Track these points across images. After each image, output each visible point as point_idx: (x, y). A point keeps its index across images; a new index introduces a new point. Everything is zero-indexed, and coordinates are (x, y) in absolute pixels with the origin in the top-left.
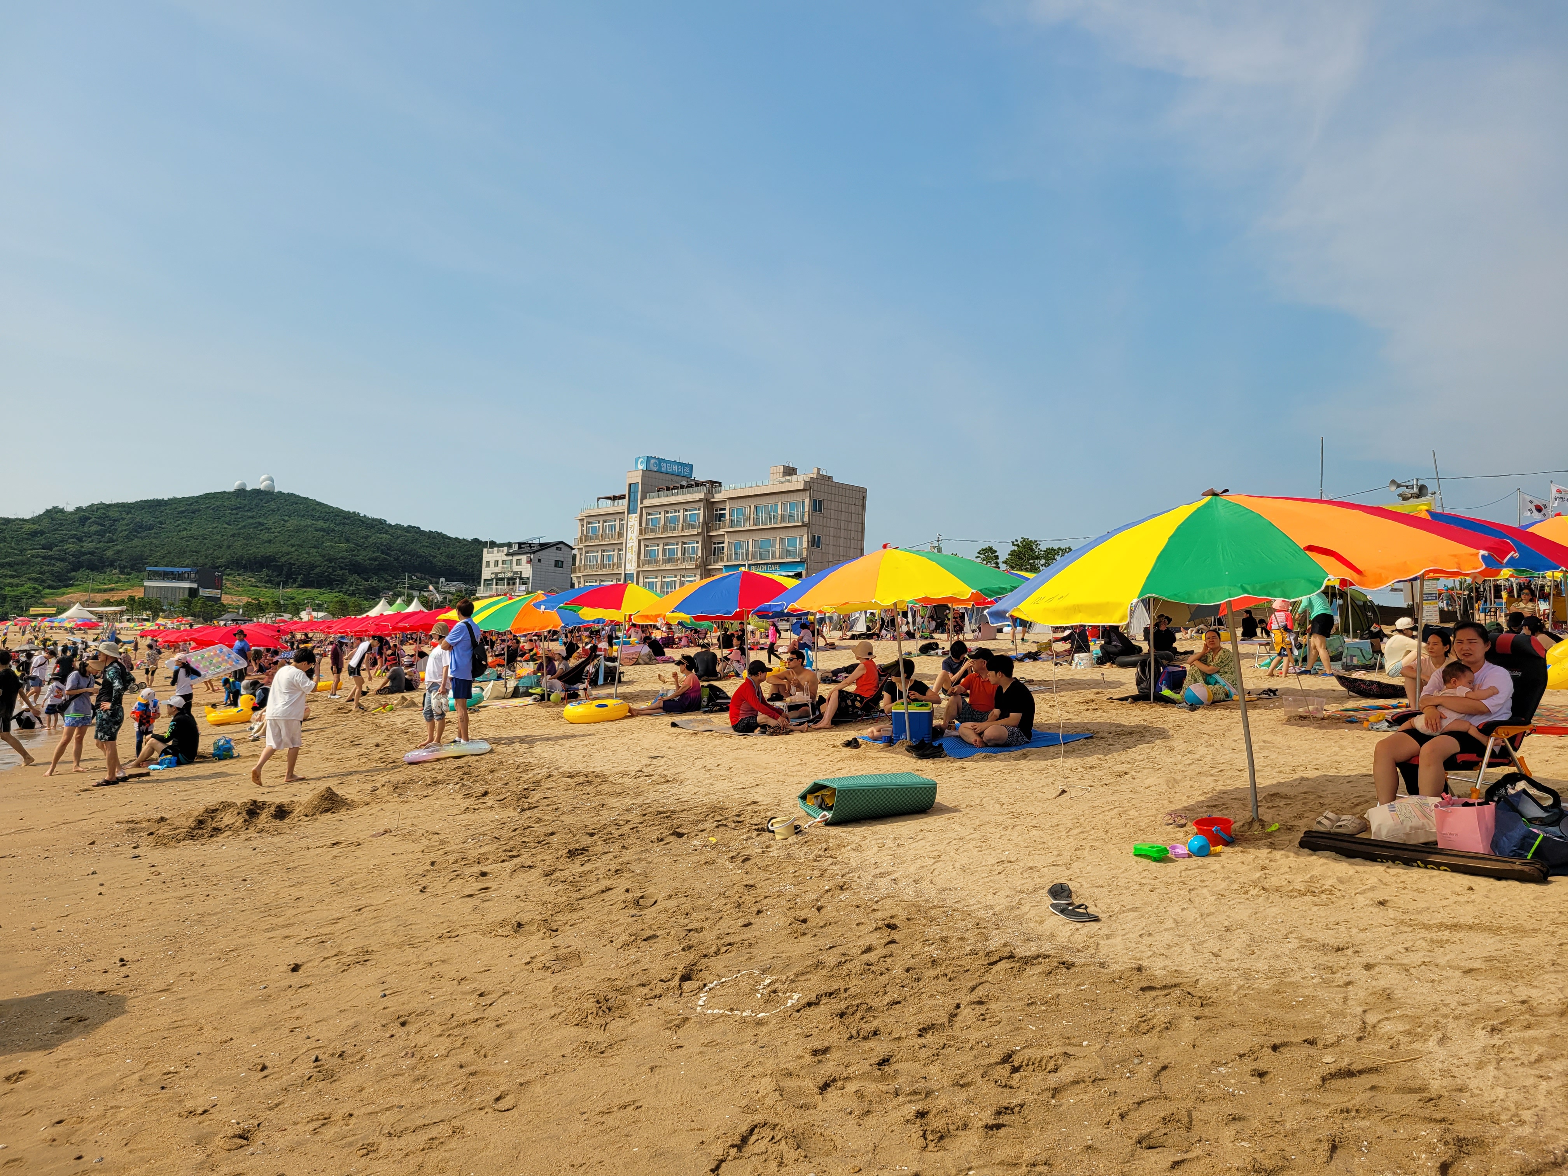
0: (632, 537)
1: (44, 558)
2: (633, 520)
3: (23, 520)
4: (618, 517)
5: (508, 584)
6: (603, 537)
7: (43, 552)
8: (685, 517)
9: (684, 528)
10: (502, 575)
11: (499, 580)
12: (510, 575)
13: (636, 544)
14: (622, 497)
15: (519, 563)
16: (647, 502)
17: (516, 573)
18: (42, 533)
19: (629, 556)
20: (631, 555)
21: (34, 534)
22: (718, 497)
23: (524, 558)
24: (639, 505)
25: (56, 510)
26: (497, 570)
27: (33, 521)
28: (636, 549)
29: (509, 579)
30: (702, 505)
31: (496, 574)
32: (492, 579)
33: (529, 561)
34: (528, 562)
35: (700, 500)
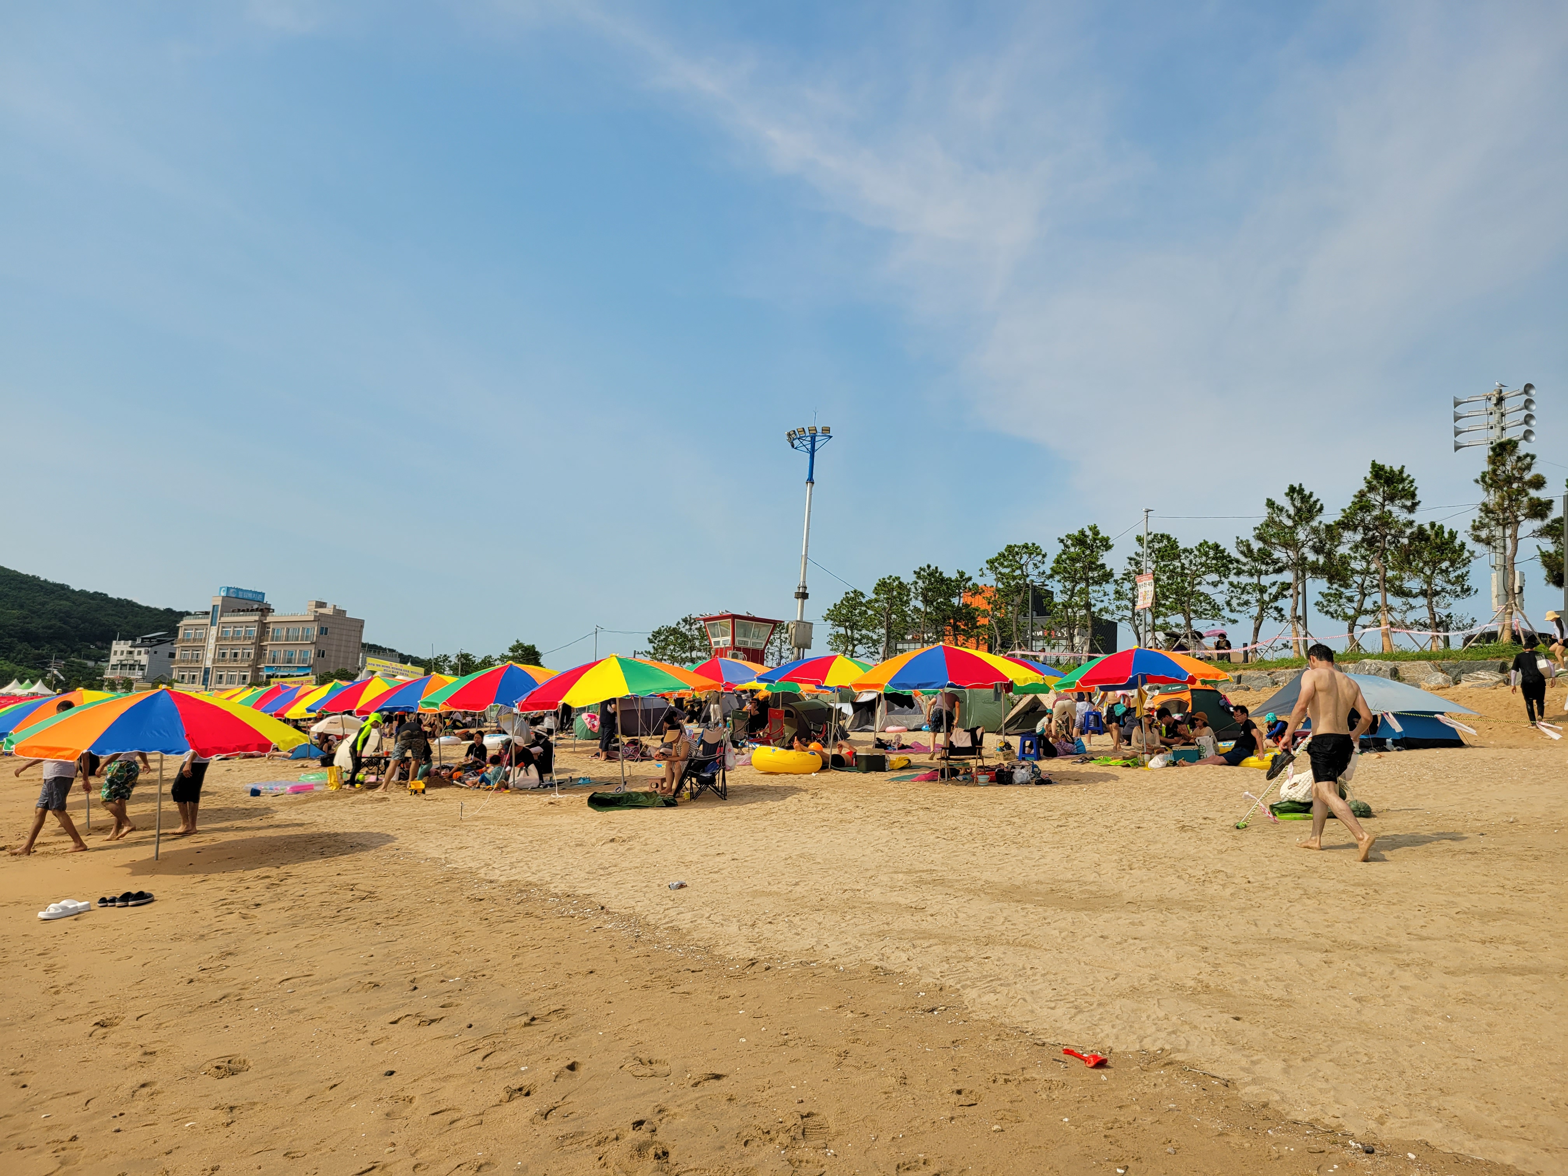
0: (211, 643)
2: (214, 631)
4: (205, 627)
5: (130, 669)
6: (195, 640)
8: (246, 631)
9: (245, 638)
10: (125, 662)
11: (123, 666)
12: (132, 662)
13: (213, 647)
14: (207, 613)
15: (139, 653)
16: (223, 619)
17: (136, 661)
19: (209, 655)
20: (210, 655)
22: (269, 619)
23: (143, 650)
24: (218, 621)
26: (122, 658)
28: (213, 651)
29: (131, 665)
30: (256, 624)
31: (121, 661)
32: (117, 665)
33: (147, 653)
34: (145, 653)
35: (255, 621)
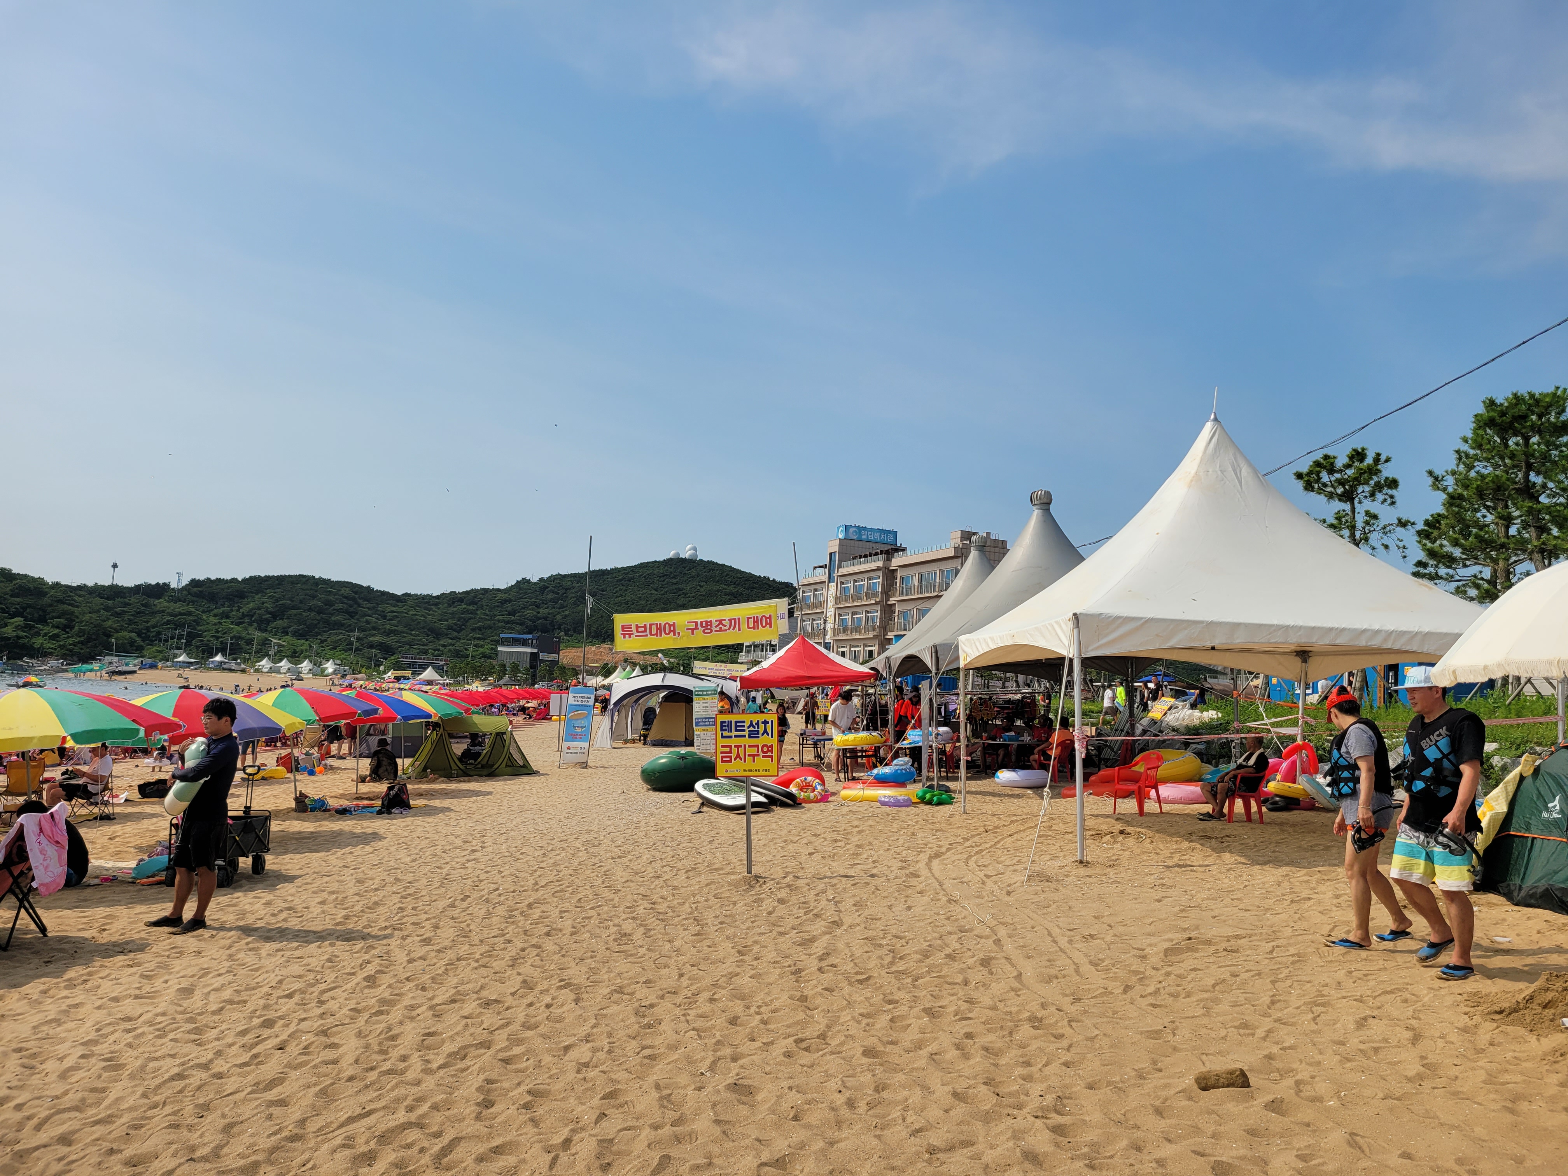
1: (508, 622)
3: (499, 590)
7: (507, 618)
18: (510, 601)
21: (504, 602)
25: (525, 581)
27: (505, 591)
